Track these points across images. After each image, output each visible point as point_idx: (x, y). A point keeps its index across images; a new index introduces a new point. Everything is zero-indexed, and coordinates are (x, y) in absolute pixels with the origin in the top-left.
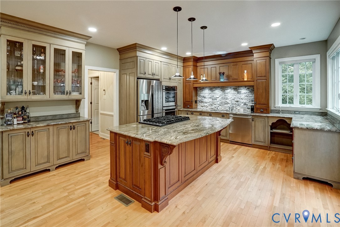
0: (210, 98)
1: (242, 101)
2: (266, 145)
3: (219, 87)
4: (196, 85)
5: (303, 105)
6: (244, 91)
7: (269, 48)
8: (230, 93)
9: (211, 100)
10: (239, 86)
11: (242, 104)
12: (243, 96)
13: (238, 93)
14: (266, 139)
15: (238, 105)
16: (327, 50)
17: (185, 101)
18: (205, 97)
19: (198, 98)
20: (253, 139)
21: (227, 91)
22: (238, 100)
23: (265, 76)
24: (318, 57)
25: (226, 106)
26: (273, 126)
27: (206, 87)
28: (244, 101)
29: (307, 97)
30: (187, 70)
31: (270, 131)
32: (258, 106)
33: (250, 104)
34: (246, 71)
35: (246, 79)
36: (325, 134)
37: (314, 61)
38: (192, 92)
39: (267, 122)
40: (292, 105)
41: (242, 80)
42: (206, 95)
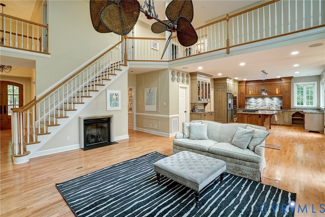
0: (255, 103)
1: (275, 104)
2: (290, 124)
3: (260, 97)
4: (246, 96)
5: (308, 106)
6: (276, 99)
7: (290, 78)
8: (268, 100)
9: (255, 104)
10: (273, 97)
11: (275, 106)
12: (275, 102)
13: (272, 100)
14: (290, 122)
15: (272, 106)
16: (320, 80)
17: (240, 104)
18: (251, 102)
19: (247, 103)
20: (283, 122)
21: (265, 99)
22: (272, 103)
23: (288, 92)
24: (316, 83)
25: (264, 107)
26: (293, 115)
27: (252, 97)
28: (276, 104)
29: (311, 103)
30: (241, 87)
31: (291, 118)
32: (284, 106)
33: (279, 106)
34: (277, 89)
35: (277, 93)
36: (317, 114)
37: (314, 84)
38: (245, 100)
39: (290, 114)
40: (302, 106)
41: (275, 93)
42: (252, 101)
